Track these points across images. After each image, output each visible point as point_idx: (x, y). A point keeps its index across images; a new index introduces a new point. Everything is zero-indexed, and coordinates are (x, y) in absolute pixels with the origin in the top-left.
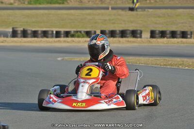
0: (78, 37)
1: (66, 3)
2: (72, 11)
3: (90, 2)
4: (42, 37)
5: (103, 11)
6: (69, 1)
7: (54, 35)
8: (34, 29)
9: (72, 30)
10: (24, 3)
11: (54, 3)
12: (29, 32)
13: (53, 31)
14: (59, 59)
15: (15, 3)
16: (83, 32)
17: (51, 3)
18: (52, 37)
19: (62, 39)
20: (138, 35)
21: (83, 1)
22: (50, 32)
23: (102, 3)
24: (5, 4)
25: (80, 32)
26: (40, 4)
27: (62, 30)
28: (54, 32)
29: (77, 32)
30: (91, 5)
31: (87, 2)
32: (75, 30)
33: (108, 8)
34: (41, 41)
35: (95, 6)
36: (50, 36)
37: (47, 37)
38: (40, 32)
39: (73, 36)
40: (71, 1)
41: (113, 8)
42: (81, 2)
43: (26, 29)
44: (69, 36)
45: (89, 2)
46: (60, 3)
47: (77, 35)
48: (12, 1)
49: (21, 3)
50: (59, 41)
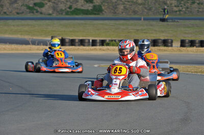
0: (113, 45)
1: (101, 14)
2: (106, 22)
3: (124, 13)
4: (79, 45)
5: (136, 21)
6: (103, 12)
7: (91, 43)
8: (71, 38)
9: (108, 39)
10: (62, 14)
11: (90, 14)
12: (67, 40)
13: (89, 40)
14: (96, 66)
15: (53, 13)
16: (117, 41)
17: (87, 14)
18: (89, 45)
19: (98, 47)
20: (169, 44)
21: (117, 12)
22: (87, 41)
23: (134, 14)
24: (45, 14)
25: (115, 41)
26: (77, 14)
27: (98, 39)
28: (91, 41)
29: (112, 41)
30: (124, 15)
31: (121, 13)
32: (110, 39)
33: (140, 19)
34: (78, 49)
35: (128, 17)
36: (86, 44)
37: (84, 45)
38: (77, 41)
39: (108, 45)
40: (106, 12)
41: (145, 19)
42: (115, 13)
43: (64, 38)
44: (105, 44)
45: (122, 13)
46: (95, 14)
47: (112, 43)
48: (51, 12)
49: (59, 14)
50: (95, 49)
